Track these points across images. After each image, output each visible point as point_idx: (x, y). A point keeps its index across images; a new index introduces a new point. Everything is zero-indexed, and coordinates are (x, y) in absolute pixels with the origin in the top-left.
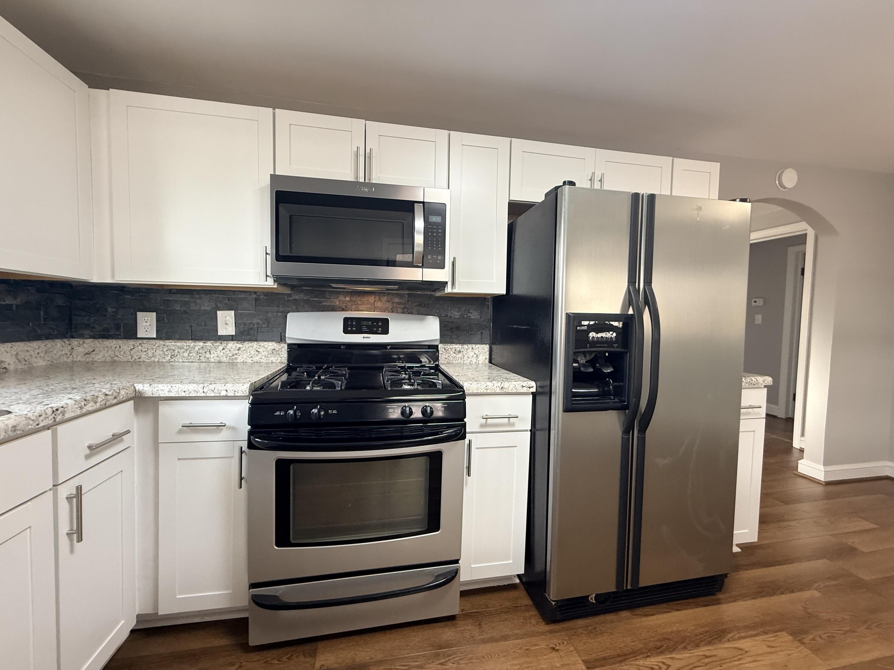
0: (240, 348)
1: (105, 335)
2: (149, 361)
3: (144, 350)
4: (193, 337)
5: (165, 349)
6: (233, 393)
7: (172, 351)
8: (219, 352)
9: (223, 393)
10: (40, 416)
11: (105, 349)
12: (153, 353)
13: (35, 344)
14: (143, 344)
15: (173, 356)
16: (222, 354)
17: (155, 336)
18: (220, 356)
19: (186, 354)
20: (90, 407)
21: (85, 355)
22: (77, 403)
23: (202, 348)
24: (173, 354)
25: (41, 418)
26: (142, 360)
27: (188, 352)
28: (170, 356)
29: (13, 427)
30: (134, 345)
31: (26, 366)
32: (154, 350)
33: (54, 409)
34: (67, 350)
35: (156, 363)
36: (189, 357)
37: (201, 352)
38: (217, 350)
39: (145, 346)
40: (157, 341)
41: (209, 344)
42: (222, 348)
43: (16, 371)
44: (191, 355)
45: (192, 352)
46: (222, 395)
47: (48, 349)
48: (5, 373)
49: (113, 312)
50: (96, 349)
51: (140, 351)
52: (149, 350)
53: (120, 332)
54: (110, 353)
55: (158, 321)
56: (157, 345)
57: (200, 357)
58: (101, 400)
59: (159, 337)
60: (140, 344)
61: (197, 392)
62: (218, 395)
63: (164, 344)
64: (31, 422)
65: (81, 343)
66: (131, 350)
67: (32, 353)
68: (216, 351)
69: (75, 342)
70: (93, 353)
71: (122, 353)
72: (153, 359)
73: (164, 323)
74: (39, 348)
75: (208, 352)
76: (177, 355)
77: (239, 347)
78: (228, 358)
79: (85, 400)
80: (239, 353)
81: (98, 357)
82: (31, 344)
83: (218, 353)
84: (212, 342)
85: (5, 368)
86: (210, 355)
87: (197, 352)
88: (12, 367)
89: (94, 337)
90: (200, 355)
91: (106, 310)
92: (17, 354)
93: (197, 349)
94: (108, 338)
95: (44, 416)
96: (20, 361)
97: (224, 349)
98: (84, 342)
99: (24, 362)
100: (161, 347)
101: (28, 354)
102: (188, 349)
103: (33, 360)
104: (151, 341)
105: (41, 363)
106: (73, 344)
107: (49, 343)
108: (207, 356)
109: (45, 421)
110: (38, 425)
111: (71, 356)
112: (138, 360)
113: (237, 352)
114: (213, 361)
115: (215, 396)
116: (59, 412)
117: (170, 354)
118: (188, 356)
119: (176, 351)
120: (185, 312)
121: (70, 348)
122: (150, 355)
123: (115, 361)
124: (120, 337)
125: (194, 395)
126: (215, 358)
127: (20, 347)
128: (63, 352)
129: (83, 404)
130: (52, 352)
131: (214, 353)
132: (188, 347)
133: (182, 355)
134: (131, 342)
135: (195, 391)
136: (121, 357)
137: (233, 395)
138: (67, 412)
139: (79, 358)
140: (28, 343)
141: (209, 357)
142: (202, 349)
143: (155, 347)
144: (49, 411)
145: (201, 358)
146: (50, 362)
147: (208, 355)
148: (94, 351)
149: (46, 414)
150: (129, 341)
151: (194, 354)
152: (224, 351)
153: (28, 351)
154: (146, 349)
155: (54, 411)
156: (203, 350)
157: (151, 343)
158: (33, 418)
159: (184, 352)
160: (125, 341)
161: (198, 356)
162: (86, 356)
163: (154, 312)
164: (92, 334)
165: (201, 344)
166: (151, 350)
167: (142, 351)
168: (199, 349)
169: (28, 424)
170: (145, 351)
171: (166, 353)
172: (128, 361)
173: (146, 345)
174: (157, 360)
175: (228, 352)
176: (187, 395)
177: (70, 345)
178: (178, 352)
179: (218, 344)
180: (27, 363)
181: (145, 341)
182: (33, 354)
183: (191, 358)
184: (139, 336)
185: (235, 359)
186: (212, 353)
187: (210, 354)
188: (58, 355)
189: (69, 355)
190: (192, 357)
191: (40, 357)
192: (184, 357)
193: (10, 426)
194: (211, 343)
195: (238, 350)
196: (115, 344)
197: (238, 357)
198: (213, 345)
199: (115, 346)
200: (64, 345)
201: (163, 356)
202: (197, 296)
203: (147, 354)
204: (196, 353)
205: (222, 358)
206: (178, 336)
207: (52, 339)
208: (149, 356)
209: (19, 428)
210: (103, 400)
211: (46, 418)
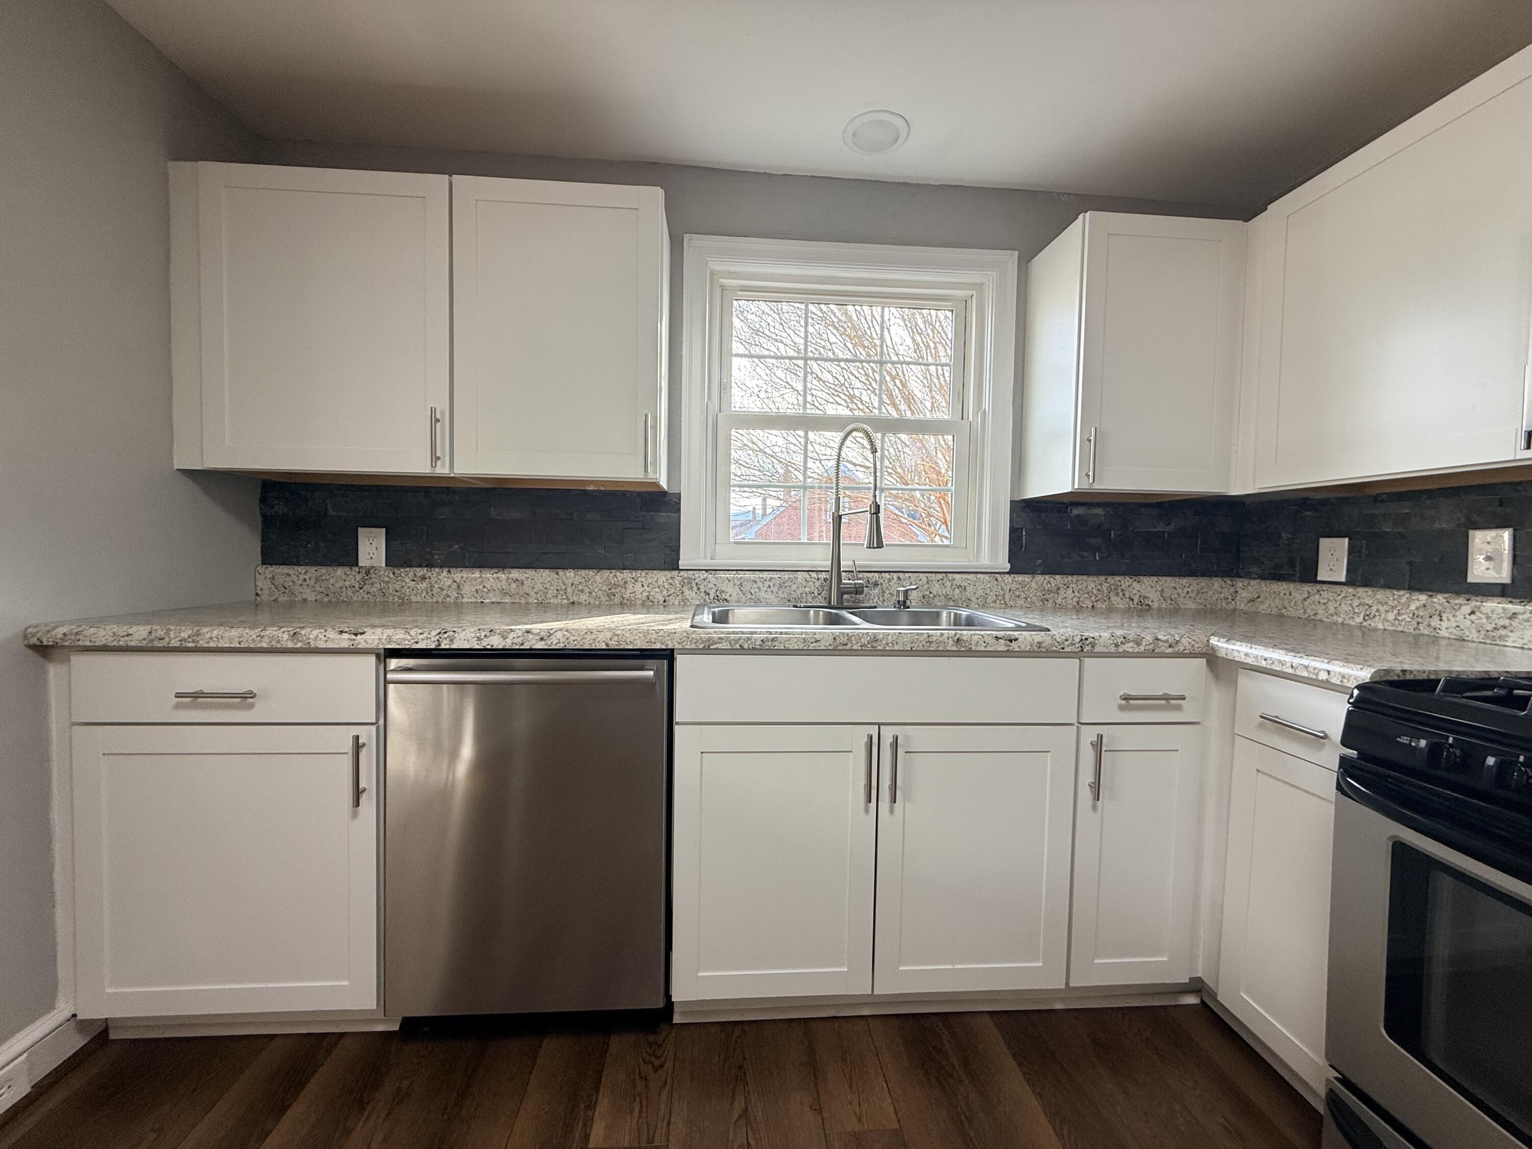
0: (1514, 614)
1: (1276, 576)
2: (1329, 620)
3: (1323, 601)
4: (1412, 585)
5: (1356, 603)
6: (1340, 679)
7: (1367, 607)
8: (1460, 618)
9: (1323, 676)
10: (1066, 640)
11: (1272, 596)
12: (1336, 608)
13: (1184, 581)
14: (1322, 592)
15: (1367, 617)
16: (1468, 623)
17: (1343, 580)
18: (1462, 627)
19: (1391, 616)
20: (1129, 647)
21: (1249, 602)
22: (1112, 638)
23: (1425, 606)
24: (1368, 613)
25: (1067, 643)
26: (1318, 617)
27: (1396, 612)
28: (1362, 616)
29: (1038, 643)
30: (1309, 593)
31: (1172, 606)
32: (1338, 603)
33: (1083, 638)
34: (1226, 593)
35: (1340, 626)
36: (1397, 622)
37: (1421, 614)
38: (1457, 614)
39: (1325, 594)
40: (1345, 587)
41: (1440, 598)
42: (1469, 611)
43: (1159, 609)
44: (1400, 618)
45: (1404, 612)
46: (1321, 679)
47: (1202, 589)
48: (1148, 611)
49: (1288, 540)
50: (1262, 596)
51: (1317, 603)
52: (1330, 603)
53: (1295, 571)
54: (1278, 602)
55: (1351, 552)
56: (1343, 595)
57: (1418, 623)
58: (1148, 643)
59: (1351, 582)
60: (1318, 591)
61: (1283, 665)
62: (1314, 677)
63: (1354, 593)
64: (1057, 644)
65: (1246, 585)
66: (1305, 599)
67: (1180, 591)
68: (1454, 616)
69: (1239, 583)
70: (1258, 600)
71: (1292, 603)
72: (1335, 618)
73: (1360, 557)
74: (1190, 585)
75: (1435, 617)
76: (1375, 616)
77: (1513, 611)
78: (1483, 633)
79: (1124, 638)
80: (1511, 625)
81: (1263, 608)
82: (1180, 581)
83: (1458, 619)
84: (1446, 595)
85: (1148, 605)
86: (1439, 622)
87: (1414, 614)
88: (1155, 605)
89: (1263, 577)
90: (1420, 620)
91: (1280, 537)
92: (1163, 591)
93: (1413, 607)
94: (1279, 580)
95: (1070, 641)
96: (1165, 600)
97: (1473, 613)
98: (1249, 584)
99: (1170, 602)
100: (1349, 599)
101: (1175, 591)
102: (1396, 607)
103: (1181, 600)
104: (1336, 586)
105: (1191, 605)
106: (1237, 586)
107: (1203, 582)
108: (1433, 624)
109: (1070, 647)
110: (1063, 649)
111: (1233, 602)
112: (1312, 617)
113: (1506, 622)
114: (1447, 635)
115: (1308, 678)
116: (1088, 642)
117: (1363, 612)
118: (1396, 619)
119: (1374, 608)
120: (1402, 536)
121: (1232, 590)
122: (1332, 610)
123: (1282, 616)
124: (1294, 578)
125: (1278, 669)
126: (1450, 630)
127: (1168, 582)
128: (1222, 595)
129: (1120, 641)
130: (1207, 592)
131: (1449, 620)
132: (1396, 602)
133: (1383, 616)
134: (1307, 588)
135: (1280, 661)
136: (1291, 609)
137: (1338, 683)
138: (1098, 645)
139: (1242, 606)
140: (1177, 579)
141: (1438, 626)
142: (1422, 609)
143: (1340, 597)
144: (1077, 639)
145: (1421, 626)
146: (1202, 606)
147: (1435, 622)
148: (1258, 597)
149: (1073, 640)
150: (1303, 585)
151: (1406, 616)
152: (1473, 617)
153: (1175, 588)
154: (1326, 601)
155: (1082, 640)
156: (1426, 610)
157: (1334, 591)
158: (1058, 640)
159: (1388, 611)
160: (1298, 585)
161: (1414, 623)
162: (1249, 605)
163: (1345, 537)
164: (1260, 572)
165: (1423, 598)
166: (1334, 602)
167: (1319, 602)
168: (1417, 609)
169: (1052, 645)
170: (1324, 604)
171: (1357, 610)
172: (1299, 618)
173: (1328, 593)
174: (1340, 620)
175: (1484, 620)
176: (1269, 667)
177: (1232, 586)
178: (1378, 610)
179: (1461, 600)
180: (1173, 603)
181: (1325, 587)
182: (1181, 593)
183: (1400, 625)
184: (1319, 578)
185: (1501, 637)
186: (1444, 618)
187: (1441, 620)
188: (1214, 598)
189: (1230, 600)
190: (1403, 623)
191: (1190, 597)
192: (1387, 621)
193: (1036, 641)
194: (1445, 598)
195: (1510, 618)
196: (1284, 590)
197: (1510, 634)
198: (1448, 602)
199: (1284, 592)
200: (1224, 586)
201: (1352, 615)
202: (1428, 502)
203: (1326, 610)
204: (1411, 616)
205: (1467, 633)
206: (1382, 582)
207: (1210, 576)
208: (1330, 612)
209: (1044, 645)
210: (1150, 644)
211: (1072, 644)
